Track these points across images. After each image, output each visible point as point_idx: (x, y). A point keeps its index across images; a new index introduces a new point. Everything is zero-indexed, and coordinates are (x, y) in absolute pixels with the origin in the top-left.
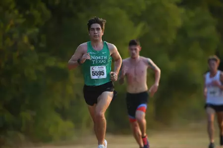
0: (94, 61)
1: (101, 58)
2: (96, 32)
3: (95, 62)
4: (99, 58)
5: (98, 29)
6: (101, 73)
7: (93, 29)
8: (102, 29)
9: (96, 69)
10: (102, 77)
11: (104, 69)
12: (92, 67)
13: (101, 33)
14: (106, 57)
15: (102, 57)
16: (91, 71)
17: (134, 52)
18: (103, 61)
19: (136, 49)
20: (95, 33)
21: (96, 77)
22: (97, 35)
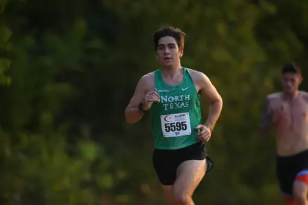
0: (166, 105)
1: (180, 98)
2: (168, 51)
3: (168, 107)
4: (177, 98)
5: (171, 46)
6: (182, 126)
7: (163, 47)
8: (179, 45)
9: (172, 119)
10: (182, 133)
11: (187, 118)
12: (164, 116)
13: (178, 53)
14: (188, 97)
15: (182, 96)
16: (163, 123)
17: (289, 84)
18: (183, 104)
19: (293, 80)
20: (165, 54)
21: (171, 134)
22: (169, 56)
